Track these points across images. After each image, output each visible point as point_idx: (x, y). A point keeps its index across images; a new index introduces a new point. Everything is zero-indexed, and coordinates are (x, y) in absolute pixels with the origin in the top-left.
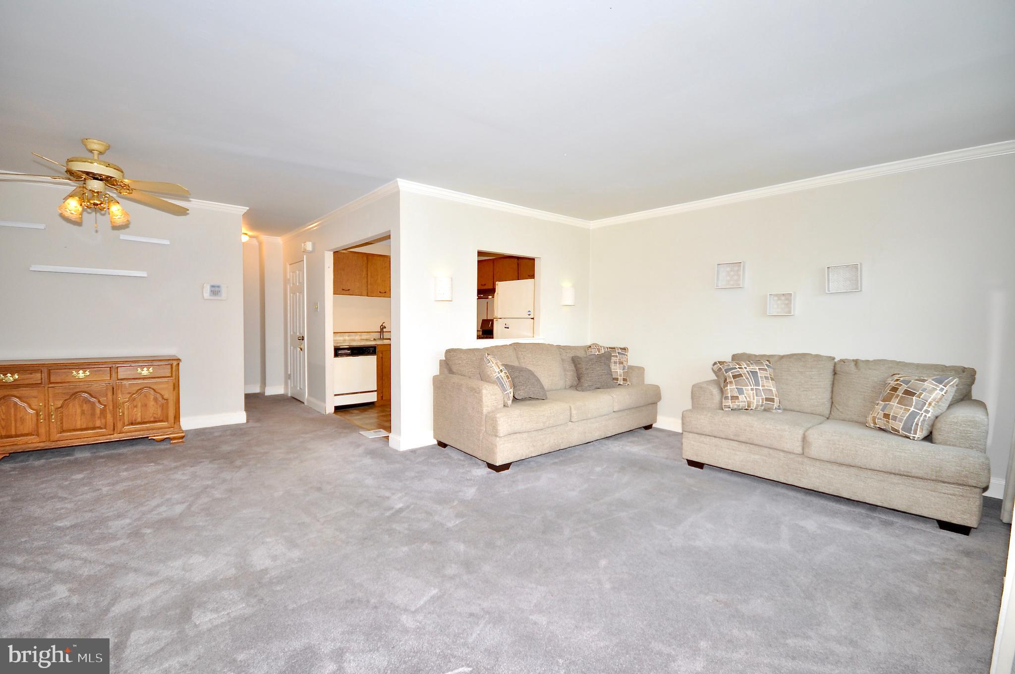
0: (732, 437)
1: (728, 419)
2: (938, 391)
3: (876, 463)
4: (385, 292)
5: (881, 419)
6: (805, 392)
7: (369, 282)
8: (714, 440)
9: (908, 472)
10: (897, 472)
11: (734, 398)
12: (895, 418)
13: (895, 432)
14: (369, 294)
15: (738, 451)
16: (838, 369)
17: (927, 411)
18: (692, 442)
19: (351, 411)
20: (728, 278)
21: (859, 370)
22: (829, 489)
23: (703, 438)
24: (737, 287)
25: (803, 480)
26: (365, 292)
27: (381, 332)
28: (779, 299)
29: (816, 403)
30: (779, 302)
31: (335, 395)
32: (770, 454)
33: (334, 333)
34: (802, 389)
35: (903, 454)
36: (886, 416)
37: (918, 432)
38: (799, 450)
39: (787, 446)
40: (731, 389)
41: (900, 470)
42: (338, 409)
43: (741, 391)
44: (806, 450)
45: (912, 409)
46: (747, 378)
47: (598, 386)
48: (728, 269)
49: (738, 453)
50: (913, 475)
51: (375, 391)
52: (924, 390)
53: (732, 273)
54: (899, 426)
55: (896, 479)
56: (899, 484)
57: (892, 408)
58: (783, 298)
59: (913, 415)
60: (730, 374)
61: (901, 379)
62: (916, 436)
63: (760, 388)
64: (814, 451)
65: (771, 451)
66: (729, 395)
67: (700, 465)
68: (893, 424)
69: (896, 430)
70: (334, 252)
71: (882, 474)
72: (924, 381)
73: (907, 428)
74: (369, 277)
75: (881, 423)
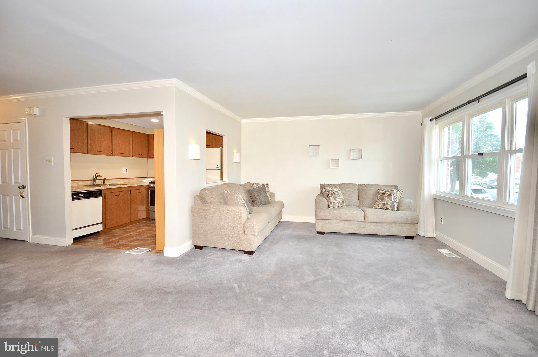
0: (338, 219)
1: (336, 211)
2: (398, 194)
3: (389, 221)
4: (101, 151)
5: (381, 205)
6: (351, 198)
7: (89, 143)
8: (330, 221)
9: (398, 222)
10: (395, 222)
11: (334, 202)
12: (387, 204)
13: (388, 209)
14: (89, 152)
15: (340, 224)
16: (360, 188)
17: (396, 201)
18: (321, 224)
19: (85, 240)
20: (313, 152)
21: (367, 188)
22: (373, 232)
23: (325, 221)
24: (317, 155)
25: (364, 231)
26: (86, 151)
27: (94, 180)
28: (333, 161)
29: (355, 202)
30: (333, 163)
31: (73, 230)
32: (352, 223)
33: (71, 181)
34: (350, 197)
35: (397, 216)
36: (383, 204)
37: (396, 208)
38: (363, 220)
39: (359, 219)
40: (332, 199)
41: (396, 221)
42: (76, 240)
43: (336, 200)
44: (366, 219)
45: (392, 200)
46: (336, 194)
47: (263, 204)
48: (313, 148)
49: (340, 225)
50: (399, 222)
51: (101, 223)
52: (394, 193)
53: (314, 150)
54: (389, 206)
55: (393, 225)
56: (394, 226)
57: (385, 201)
58: (335, 161)
59: (393, 202)
60: (330, 193)
61: (384, 190)
62: (395, 209)
63: (341, 198)
64: (369, 220)
65: (353, 222)
66: (332, 202)
67: (323, 233)
68: (386, 206)
69: (388, 208)
70: (70, 119)
71: (389, 224)
72: (393, 190)
73: (392, 207)
74: (89, 140)
75: (381, 207)
